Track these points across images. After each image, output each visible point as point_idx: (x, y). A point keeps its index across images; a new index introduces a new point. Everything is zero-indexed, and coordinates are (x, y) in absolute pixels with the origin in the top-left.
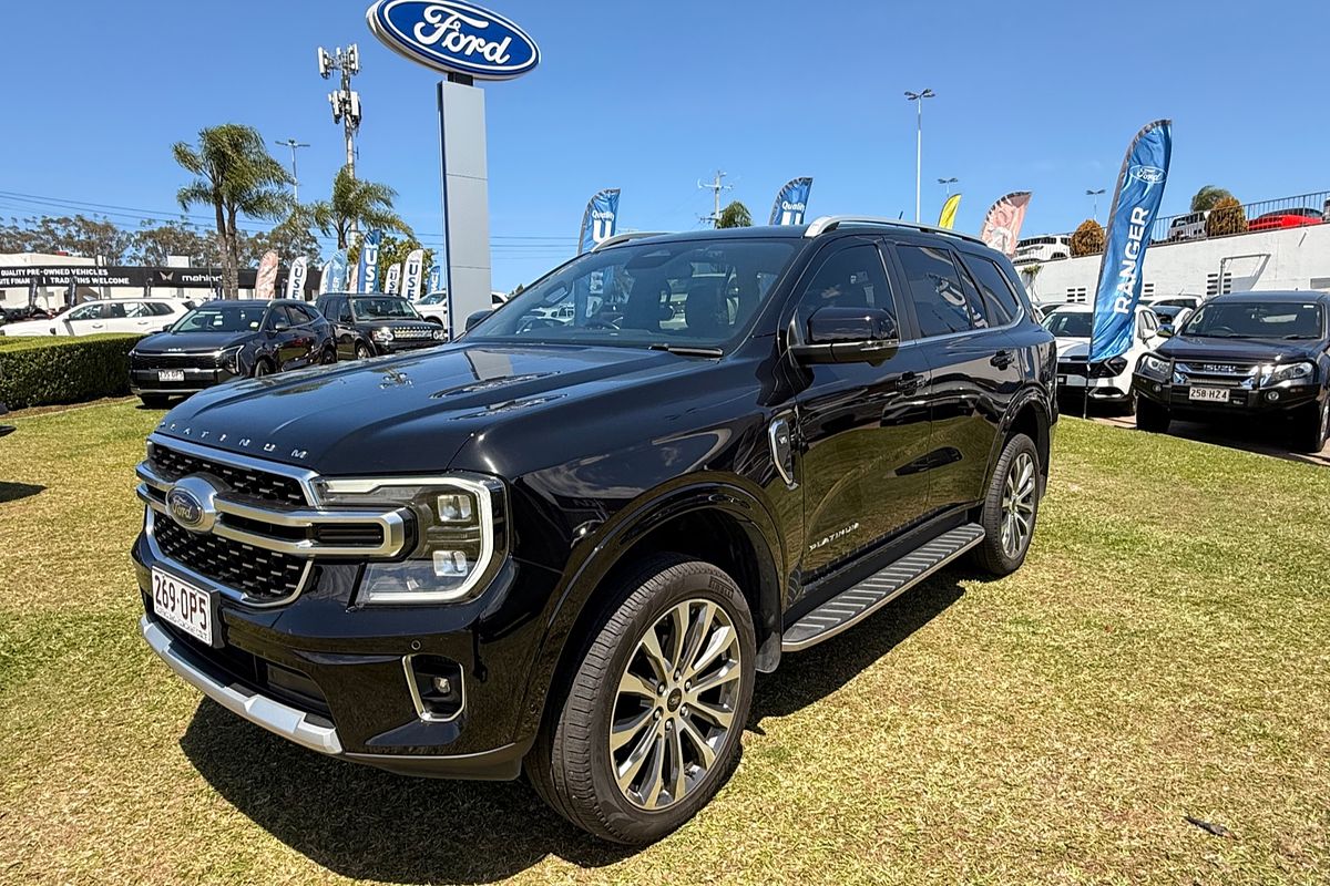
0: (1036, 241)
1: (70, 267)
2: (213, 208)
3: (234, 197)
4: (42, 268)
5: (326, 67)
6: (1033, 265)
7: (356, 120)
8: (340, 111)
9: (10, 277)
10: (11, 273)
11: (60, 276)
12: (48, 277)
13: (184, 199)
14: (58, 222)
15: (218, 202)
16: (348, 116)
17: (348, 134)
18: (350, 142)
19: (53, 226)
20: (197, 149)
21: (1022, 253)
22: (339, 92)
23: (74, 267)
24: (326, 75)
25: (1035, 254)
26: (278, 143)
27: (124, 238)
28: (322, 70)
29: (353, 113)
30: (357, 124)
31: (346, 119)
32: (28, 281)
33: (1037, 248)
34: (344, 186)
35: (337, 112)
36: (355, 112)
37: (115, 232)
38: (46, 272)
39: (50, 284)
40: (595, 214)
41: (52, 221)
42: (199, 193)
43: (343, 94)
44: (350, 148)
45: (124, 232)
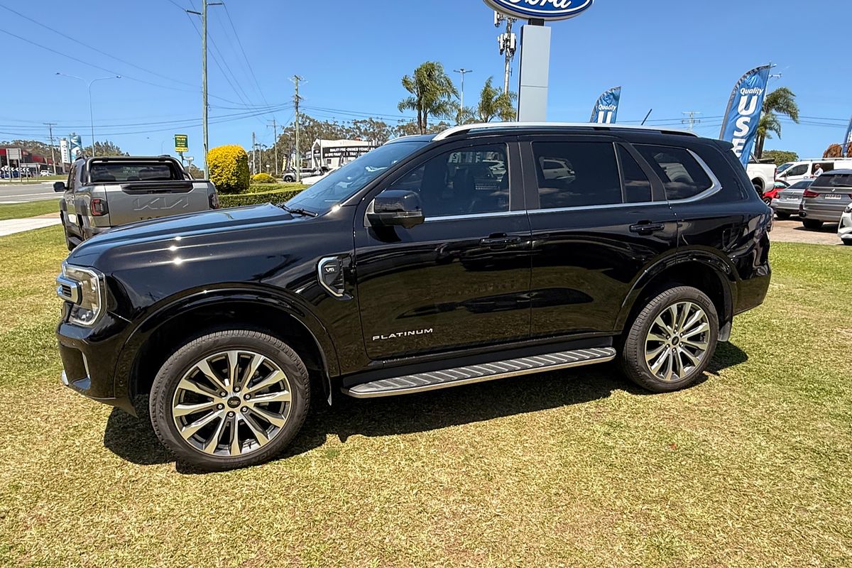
1: (358, 147)
2: (416, 112)
3: (427, 105)
4: (347, 147)
5: (498, 19)
7: (513, 51)
8: (504, 46)
9: (333, 152)
10: (334, 150)
11: (354, 152)
12: (349, 152)
13: (401, 107)
14: (361, 122)
15: (420, 109)
16: (508, 49)
17: (507, 61)
18: (508, 65)
19: (359, 124)
20: (412, 79)
22: (504, 34)
23: (361, 147)
24: (497, 25)
26: (454, 71)
27: (390, 129)
28: (496, 22)
29: (511, 47)
30: (513, 54)
31: (507, 51)
32: (339, 154)
34: (487, 95)
35: (502, 47)
36: (512, 47)
37: (386, 126)
38: (348, 149)
39: (349, 156)
40: (602, 107)
41: (358, 122)
42: (411, 104)
43: (506, 36)
44: (507, 69)
45: (390, 126)
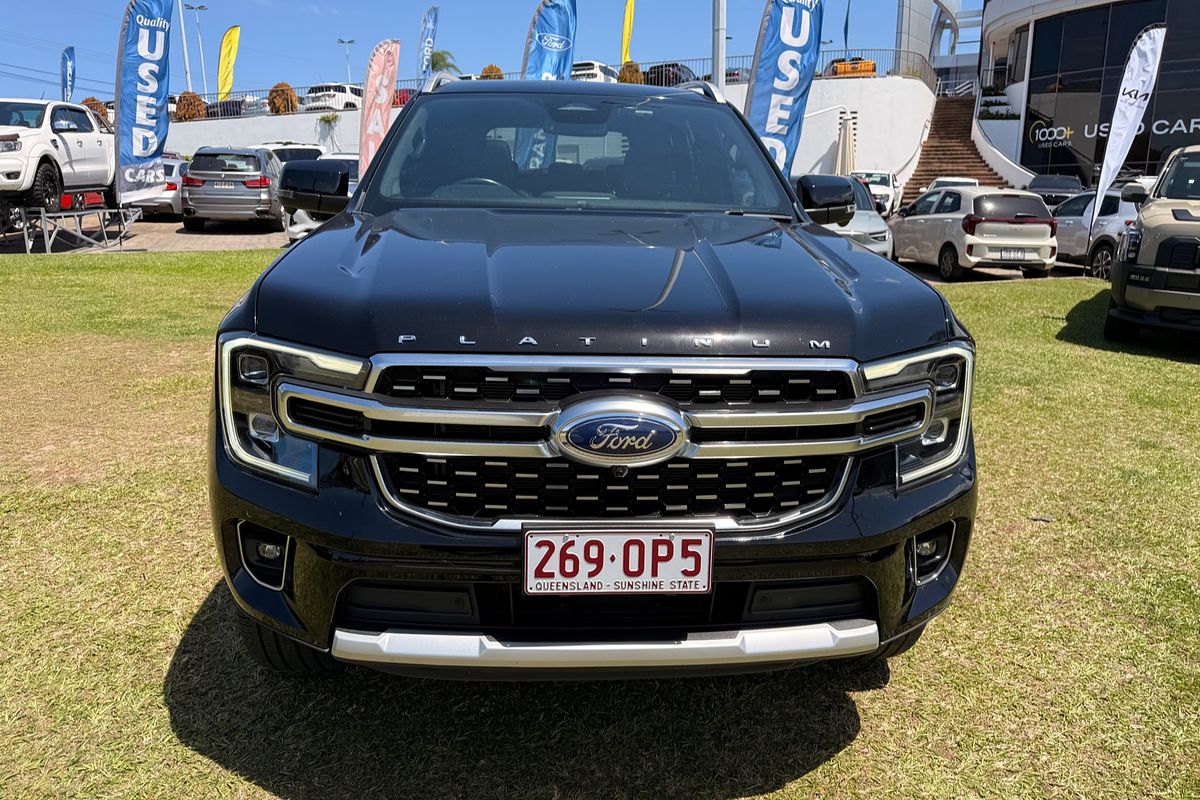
0: (328, 88)
6: (329, 114)
21: (314, 99)
25: (330, 102)
33: (329, 96)
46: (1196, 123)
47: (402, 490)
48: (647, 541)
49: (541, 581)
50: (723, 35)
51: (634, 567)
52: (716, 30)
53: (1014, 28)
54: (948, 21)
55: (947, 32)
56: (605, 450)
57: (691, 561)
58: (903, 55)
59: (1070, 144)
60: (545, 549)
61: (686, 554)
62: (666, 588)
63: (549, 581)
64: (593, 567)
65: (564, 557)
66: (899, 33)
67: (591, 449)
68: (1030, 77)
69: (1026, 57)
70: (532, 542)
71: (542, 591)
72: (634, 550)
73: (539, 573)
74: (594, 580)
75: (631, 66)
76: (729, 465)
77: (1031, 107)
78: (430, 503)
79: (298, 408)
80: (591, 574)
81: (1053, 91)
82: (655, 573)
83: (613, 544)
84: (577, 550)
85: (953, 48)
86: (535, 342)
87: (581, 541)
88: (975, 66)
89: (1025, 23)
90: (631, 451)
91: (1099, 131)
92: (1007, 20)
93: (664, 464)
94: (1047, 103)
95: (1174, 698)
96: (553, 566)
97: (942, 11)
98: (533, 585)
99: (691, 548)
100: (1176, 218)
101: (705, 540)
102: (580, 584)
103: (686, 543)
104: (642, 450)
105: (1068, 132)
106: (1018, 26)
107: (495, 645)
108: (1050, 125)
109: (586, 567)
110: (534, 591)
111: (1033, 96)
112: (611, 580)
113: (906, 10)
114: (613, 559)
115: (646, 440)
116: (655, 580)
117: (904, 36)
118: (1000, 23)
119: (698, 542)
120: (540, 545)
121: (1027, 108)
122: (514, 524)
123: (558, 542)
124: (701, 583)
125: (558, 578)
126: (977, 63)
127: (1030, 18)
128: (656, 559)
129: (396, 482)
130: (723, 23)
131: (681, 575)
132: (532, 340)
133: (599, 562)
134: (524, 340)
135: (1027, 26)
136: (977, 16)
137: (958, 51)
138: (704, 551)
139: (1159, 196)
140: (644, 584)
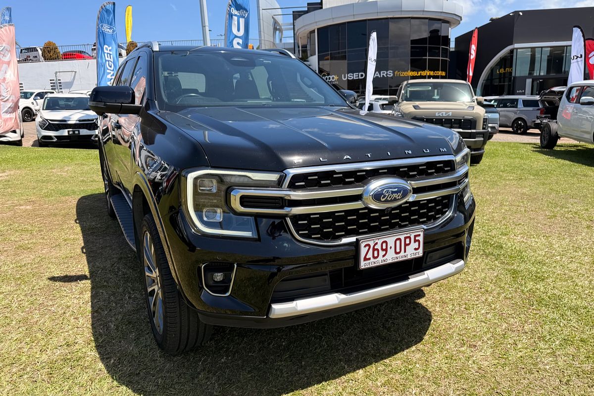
46: (383, 73)
47: (300, 232)
48: (402, 237)
49: (365, 262)
50: (207, 29)
51: (398, 250)
52: (203, 27)
53: (308, 32)
54: (278, 27)
55: (277, 32)
56: (386, 201)
57: (417, 243)
58: (263, 42)
59: (337, 83)
60: (367, 248)
61: (415, 241)
62: (409, 257)
63: (369, 261)
64: (384, 252)
65: (374, 250)
66: (260, 32)
67: (382, 201)
68: (318, 53)
69: (315, 44)
70: (363, 245)
71: (366, 267)
72: (398, 242)
73: (365, 259)
74: (385, 258)
75: (133, 44)
76: (421, 202)
77: (320, 67)
78: (313, 236)
79: (244, 200)
80: (384, 256)
81: (328, 59)
82: (405, 252)
83: (391, 241)
84: (378, 247)
85: (281, 40)
86: (350, 158)
87: (380, 242)
88: (292, 48)
89: (313, 30)
90: (395, 200)
91: (348, 77)
92: (306, 28)
93: (400, 205)
94: (327, 65)
95: (513, 278)
96: (370, 255)
97: (275, 23)
98: (363, 265)
99: (417, 238)
100: (415, 109)
101: (422, 234)
102: (380, 261)
103: (415, 236)
104: (399, 199)
105: (336, 78)
106: (311, 30)
107: (343, 296)
108: (328, 74)
109: (382, 253)
110: (363, 267)
111: (320, 62)
112: (391, 257)
113: (261, 21)
114: (391, 248)
115: (401, 194)
116: (405, 254)
117: (262, 33)
118: (304, 28)
119: (419, 235)
120: (365, 246)
121: (319, 67)
122: (353, 239)
123: (372, 244)
124: (420, 253)
125: (372, 260)
126: (293, 47)
127: (315, 27)
128: (406, 245)
129: (298, 228)
130: (207, 23)
131: (414, 251)
132: (348, 157)
133: (386, 250)
134: (345, 157)
135: (314, 31)
136: (290, 25)
137: (283, 41)
138: (421, 239)
139: (403, 101)
140: (401, 257)
